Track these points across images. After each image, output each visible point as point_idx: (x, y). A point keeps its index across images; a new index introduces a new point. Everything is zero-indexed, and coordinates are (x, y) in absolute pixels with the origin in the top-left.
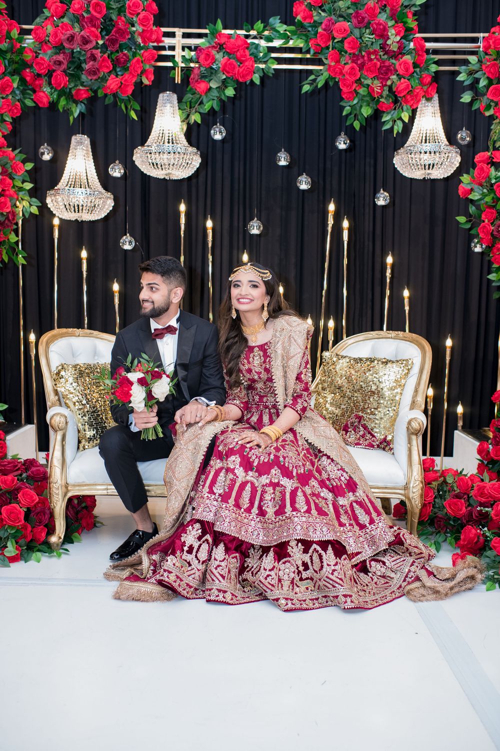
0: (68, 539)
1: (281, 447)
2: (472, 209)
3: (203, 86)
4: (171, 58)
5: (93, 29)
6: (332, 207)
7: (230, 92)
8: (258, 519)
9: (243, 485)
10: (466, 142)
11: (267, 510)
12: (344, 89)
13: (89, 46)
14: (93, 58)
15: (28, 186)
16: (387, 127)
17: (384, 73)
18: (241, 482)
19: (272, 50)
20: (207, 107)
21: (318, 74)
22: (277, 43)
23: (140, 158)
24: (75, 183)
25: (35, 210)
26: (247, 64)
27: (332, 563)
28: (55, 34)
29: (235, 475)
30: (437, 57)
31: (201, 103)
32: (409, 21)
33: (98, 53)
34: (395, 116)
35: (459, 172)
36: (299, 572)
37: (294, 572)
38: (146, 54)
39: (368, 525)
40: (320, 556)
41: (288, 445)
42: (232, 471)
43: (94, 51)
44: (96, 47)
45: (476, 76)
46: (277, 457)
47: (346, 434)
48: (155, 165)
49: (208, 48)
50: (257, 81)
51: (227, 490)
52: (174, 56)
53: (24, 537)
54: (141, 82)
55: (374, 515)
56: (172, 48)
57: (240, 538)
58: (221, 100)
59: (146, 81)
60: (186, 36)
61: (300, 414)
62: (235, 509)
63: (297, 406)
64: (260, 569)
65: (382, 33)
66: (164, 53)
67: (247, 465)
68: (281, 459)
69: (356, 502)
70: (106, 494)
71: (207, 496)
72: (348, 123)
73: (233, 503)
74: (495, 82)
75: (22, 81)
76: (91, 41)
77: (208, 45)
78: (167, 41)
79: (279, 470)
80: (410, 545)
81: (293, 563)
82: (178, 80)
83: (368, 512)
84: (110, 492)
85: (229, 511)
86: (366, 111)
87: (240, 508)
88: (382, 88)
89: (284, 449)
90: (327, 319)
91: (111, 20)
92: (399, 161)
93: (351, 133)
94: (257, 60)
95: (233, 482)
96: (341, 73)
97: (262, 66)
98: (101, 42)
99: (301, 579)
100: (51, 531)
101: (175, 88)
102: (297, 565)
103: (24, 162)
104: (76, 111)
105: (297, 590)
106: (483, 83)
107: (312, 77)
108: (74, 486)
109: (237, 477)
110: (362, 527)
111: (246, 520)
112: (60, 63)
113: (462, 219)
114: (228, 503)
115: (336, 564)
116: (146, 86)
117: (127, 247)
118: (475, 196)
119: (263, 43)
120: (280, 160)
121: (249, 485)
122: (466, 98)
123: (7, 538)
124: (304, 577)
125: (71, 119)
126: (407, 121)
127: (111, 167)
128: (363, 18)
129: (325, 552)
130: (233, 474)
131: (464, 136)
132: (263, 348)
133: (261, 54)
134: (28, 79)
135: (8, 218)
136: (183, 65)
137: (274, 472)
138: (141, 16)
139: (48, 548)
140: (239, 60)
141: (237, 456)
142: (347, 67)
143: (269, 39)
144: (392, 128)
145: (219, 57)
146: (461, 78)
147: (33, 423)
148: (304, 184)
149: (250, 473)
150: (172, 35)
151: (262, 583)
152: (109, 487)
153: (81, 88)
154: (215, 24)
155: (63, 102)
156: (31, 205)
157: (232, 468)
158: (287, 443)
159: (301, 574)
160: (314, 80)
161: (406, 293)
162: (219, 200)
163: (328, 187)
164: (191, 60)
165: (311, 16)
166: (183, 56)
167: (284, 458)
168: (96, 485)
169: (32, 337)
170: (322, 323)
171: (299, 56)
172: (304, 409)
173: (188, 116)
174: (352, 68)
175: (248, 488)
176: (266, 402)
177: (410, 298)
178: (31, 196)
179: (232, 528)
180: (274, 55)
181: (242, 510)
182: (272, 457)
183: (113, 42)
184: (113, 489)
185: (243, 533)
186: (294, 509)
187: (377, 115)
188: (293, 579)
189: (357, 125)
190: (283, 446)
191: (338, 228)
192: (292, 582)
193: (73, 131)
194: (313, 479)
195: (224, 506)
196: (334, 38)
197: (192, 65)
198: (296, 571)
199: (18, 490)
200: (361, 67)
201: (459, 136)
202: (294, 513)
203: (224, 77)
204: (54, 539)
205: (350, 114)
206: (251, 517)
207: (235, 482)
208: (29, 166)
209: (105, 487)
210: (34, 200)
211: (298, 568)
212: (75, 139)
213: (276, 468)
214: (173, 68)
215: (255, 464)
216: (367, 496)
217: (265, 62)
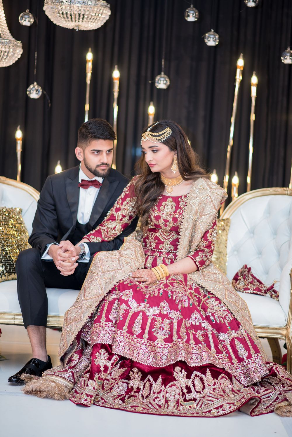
1: (169, 284)
8: (149, 343)
9: (135, 315)
11: (156, 335)
18: (133, 312)
27: (212, 384)
29: (129, 306)
36: (183, 394)
37: (179, 394)
39: (245, 359)
40: (201, 379)
41: (177, 283)
42: (126, 302)
46: (166, 292)
47: (236, 282)
51: (122, 319)
55: (252, 352)
57: (133, 360)
61: (197, 266)
62: (128, 335)
63: (196, 258)
64: (150, 393)
67: (139, 297)
68: (170, 294)
69: (238, 339)
70: (13, 323)
71: (106, 324)
73: (127, 330)
79: (168, 304)
80: (283, 377)
81: (178, 385)
83: (248, 349)
84: (17, 322)
85: (124, 336)
87: (133, 335)
89: (173, 286)
95: (127, 312)
99: (185, 400)
102: (182, 388)
105: (181, 408)
109: (130, 308)
110: (240, 360)
111: (138, 344)
114: (123, 330)
115: (215, 384)
120: (188, 16)
121: (141, 314)
124: (187, 399)
127: (21, 16)
129: (205, 375)
130: (126, 305)
132: (176, 200)
137: (163, 305)
141: (131, 290)
148: (212, 40)
149: (142, 304)
151: (151, 404)
152: (16, 317)
157: (126, 300)
158: (175, 281)
159: (185, 396)
167: (172, 292)
168: (5, 314)
172: (202, 263)
175: (140, 317)
176: (162, 249)
179: (126, 351)
181: (135, 336)
182: (161, 291)
184: (20, 319)
185: (135, 355)
186: (179, 337)
188: (178, 400)
190: (172, 284)
192: (178, 403)
194: (196, 312)
195: (119, 332)
198: (181, 393)
202: (179, 340)
206: (143, 341)
207: (129, 313)
209: (12, 317)
211: (182, 390)
213: (165, 301)
215: (147, 297)
216: (248, 335)
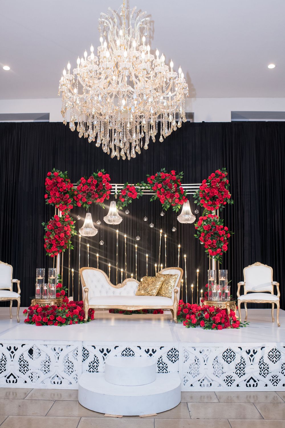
0: (88, 321)
2: (198, 233)
3: (123, 200)
4: (114, 192)
5: (93, 187)
6: (161, 231)
7: (130, 201)
10: (197, 213)
12: (161, 201)
13: (92, 192)
14: (93, 194)
15: (74, 227)
16: (174, 210)
17: (172, 196)
19: (142, 189)
20: (124, 205)
21: (155, 196)
22: (143, 188)
23: (105, 219)
24: (87, 227)
25: (76, 234)
26: (135, 194)
28: (83, 188)
30: (187, 190)
31: (122, 204)
32: (178, 183)
33: (95, 193)
34: (176, 207)
35: (195, 222)
38: (107, 192)
43: (93, 192)
44: (94, 191)
45: (198, 196)
48: (109, 221)
49: (124, 190)
50: (138, 198)
52: (115, 191)
53: (79, 317)
54: (106, 199)
56: (114, 189)
58: (128, 204)
59: (107, 199)
60: (118, 186)
65: (171, 187)
66: (112, 191)
72: (164, 209)
74: (203, 198)
75: (74, 200)
76: (93, 190)
77: (124, 188)
78: (113, 187)
82: (116, 197)
86: (168, 207)
88: (172, 200)
90: (160, 264)
91: (98, 184)
92: (179, 219)
93: (164, 211)
94: (138, 192)
96: (160, 197)
97: (139, 194)
98: (95, 190)
100: (84, 318)
101: (115, 200)
103: (73, 221)
104: (88, 207)
106: (200, 198)
107: (153, 197)
108: (90, 306)
112: (84, 196)
113: (195, 235)
116: (107, 200)
117: (102, 244)
118: (198, 229)
119: (139, 188)
122: (196, 202)
123: (75, 318)
125: (87, 209)
126: (180, 208)
128: (166, 183)
131: (197, 212)
133: (139, 191)
134: (75, 199)
135: (69, 236)
136: (118, 194)
138: (106, 183)
139: (84, 322)
140: (132, 193)
142: (161, 196)
143: (141, 187)
144: (176, 210)
145: (127, 192)
146: (194, 196)
147: (72, 296)
150: (114, 186)
153: (90, 201)
154: (126, 183)
155: (84, 205)
156: (75, 232)
160: (154, 198)
161: (185, 256)
162: (129, 226)
163: (163, 223)
164: (120, 193)
165: (152, 182)
166: (117, 191)
168: (96, 305)
169: (73, 270)
170: (159, 265)
171: (150, 191)
173: (119, 207)
174: (163, 196)
177: (186, 258)
178: (75, 230)
180: (142, 191)
183: (99, 189)
187: (171, 207)
189: (166, 210)
191: (163, 237)
193: (86, 212)
196: (158, 188)
197: (120, 194)
199: (76, 307)
200: (165, 195)
201: (195, 211)
203: (129, 197)
204: (85, 320)
205: (164, 206)
208: (75, 222)
210: (76, 231)
212: (87, 214)
214: (115, 195)
217: (140, 193)
